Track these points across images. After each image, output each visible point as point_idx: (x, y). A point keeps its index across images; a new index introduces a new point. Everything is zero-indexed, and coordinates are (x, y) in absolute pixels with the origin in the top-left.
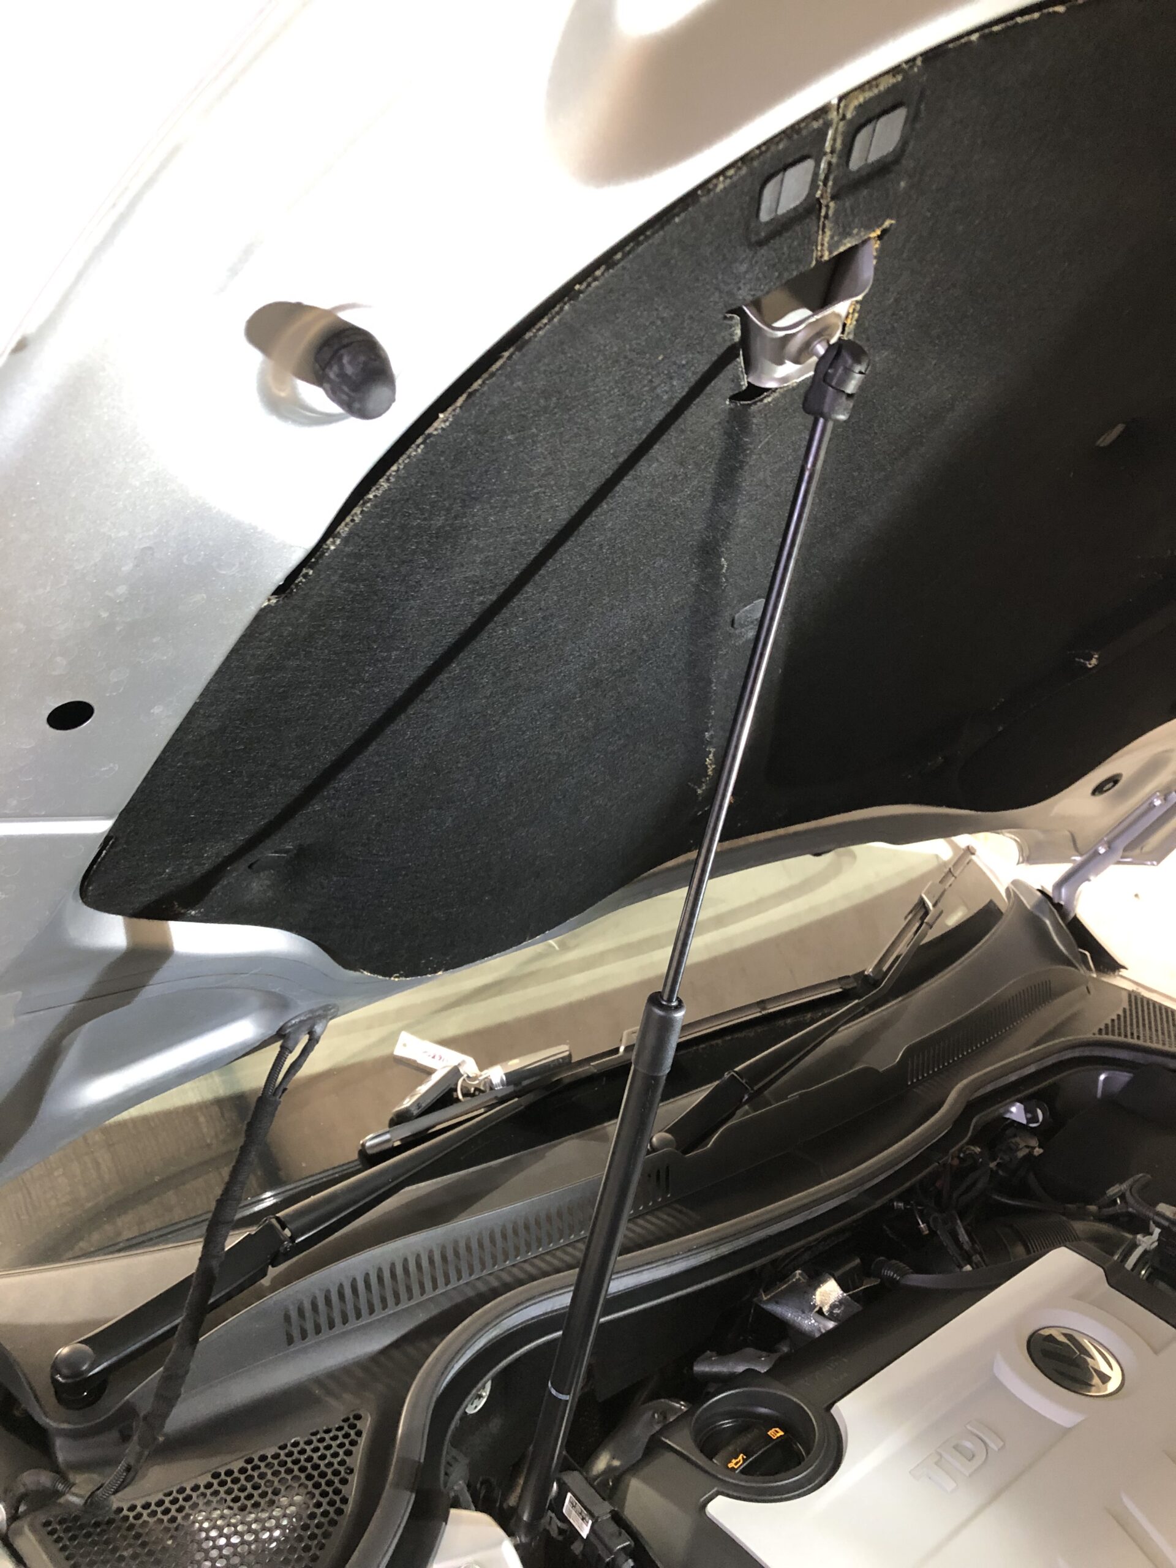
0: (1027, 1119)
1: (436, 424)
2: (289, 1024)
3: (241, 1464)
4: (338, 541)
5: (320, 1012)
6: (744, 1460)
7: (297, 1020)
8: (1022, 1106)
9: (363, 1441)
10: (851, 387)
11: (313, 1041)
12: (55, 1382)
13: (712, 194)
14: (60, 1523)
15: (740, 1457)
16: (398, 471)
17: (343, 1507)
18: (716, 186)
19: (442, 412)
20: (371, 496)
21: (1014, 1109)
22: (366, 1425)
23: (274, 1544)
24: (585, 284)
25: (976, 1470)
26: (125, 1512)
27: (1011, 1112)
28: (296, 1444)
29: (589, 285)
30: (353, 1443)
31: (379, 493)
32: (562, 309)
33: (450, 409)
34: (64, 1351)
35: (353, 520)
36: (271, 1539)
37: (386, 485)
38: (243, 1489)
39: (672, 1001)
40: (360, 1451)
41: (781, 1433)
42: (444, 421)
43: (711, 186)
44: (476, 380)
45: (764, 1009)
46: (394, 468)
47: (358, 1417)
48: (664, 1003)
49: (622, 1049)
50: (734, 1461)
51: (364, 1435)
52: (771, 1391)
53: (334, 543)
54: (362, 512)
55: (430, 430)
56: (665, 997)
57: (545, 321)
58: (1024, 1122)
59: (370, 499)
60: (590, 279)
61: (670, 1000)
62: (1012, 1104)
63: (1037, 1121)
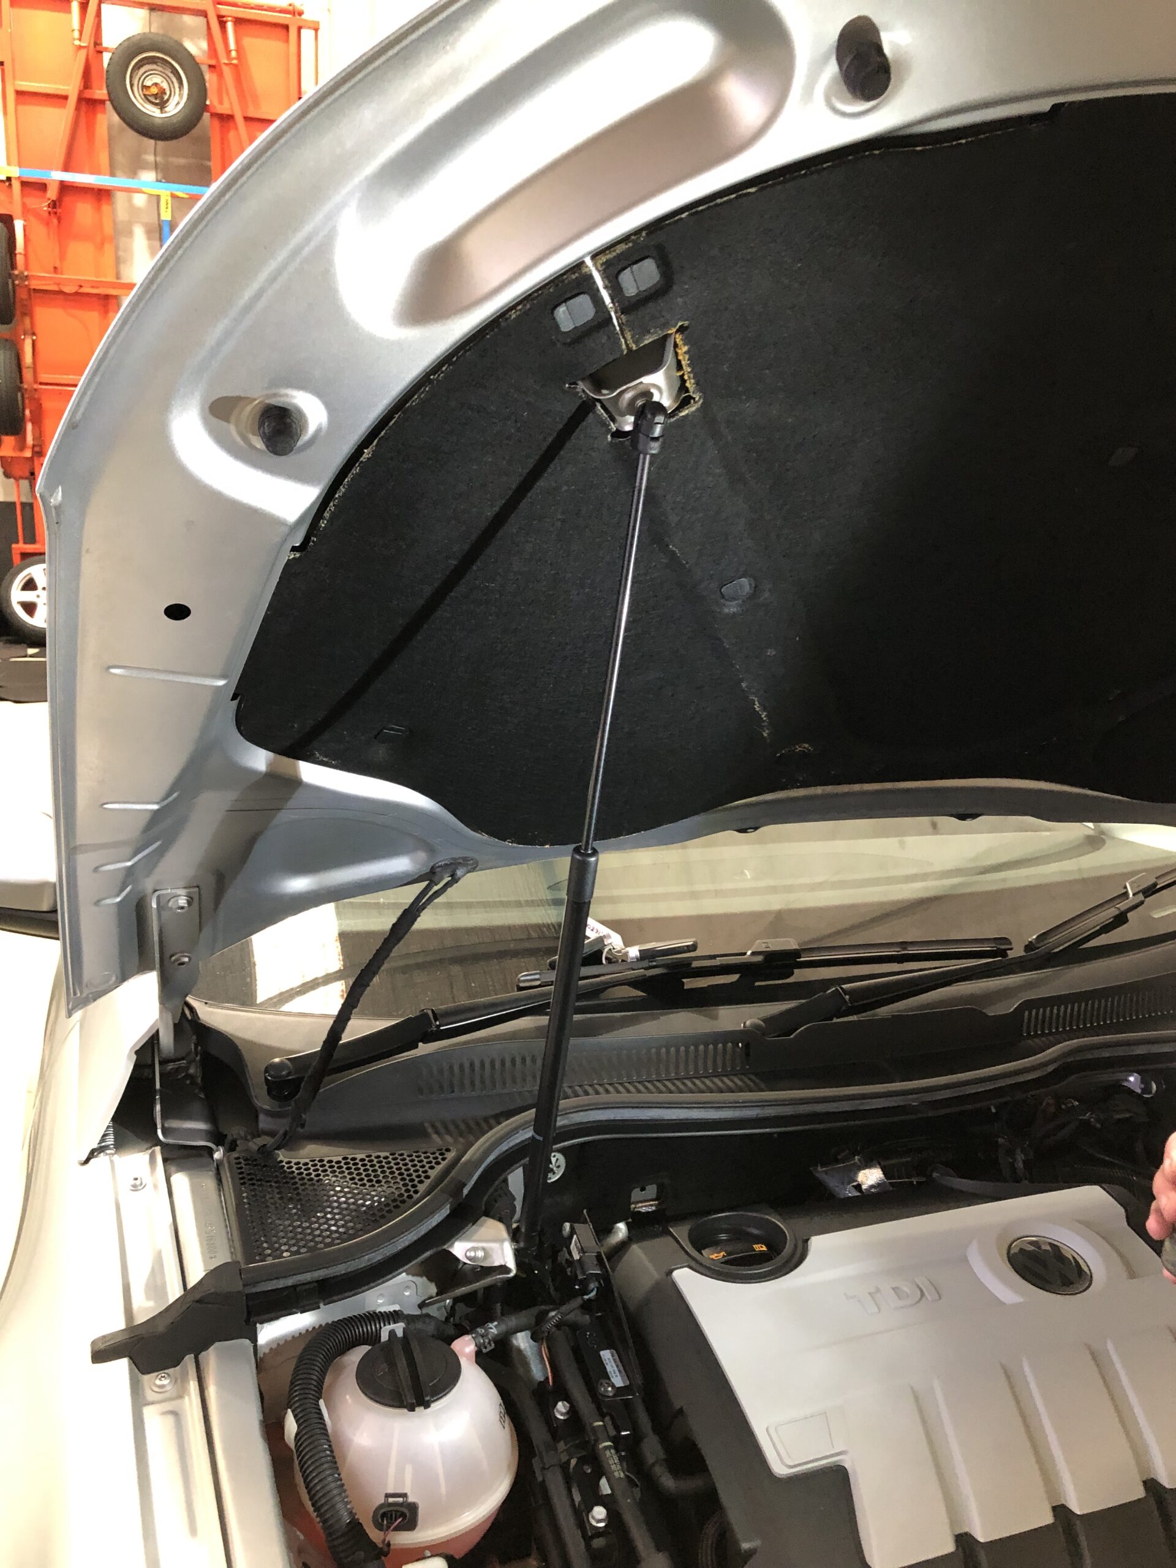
0: (1142, 1089)
1: (364, 456)
2: (437, 865)
3: (363, 1156)
4: (325, 522)
5: (461, 861)
6: (724, 1256)
7: (443, 863)
8: (1139, 1077)
9: (444, 1163)
10: (657, 431)
11: (454, 880)
12: (266, 1079)
13: (509, 320)
14: (245, 1160)
15: (722, 1254)
16: (348, 482)
17: (414, 1195)
18: (510, 316)
19: (367, 448)
20: (337, 496)
21: (1132, 1079)
22: (450, 1156)
23: (364, 1208)
24: (437, 375)
25: (902, 1307)
26: (284, 1164)
27: (1129, 1081)
28: (402, 1155)
29: (439, 375)
30: (438, 1163)
31: (341, 494)
32: (425, 389)
33: (371, 447)
34: (277, 1060)
35: (330, 510)
36: (363, 1205)
37: (343, 490)
38: (359, 1174)
39: (588, 850)
40: (439, 1168)
41: (764, 1248)
42: (368, 454)
43: (507, 316)
44: (382, 430)
45: (905, 949)
46: (346, 480)
47: (448, 1150)
48: (582, 851)
49: (749, 953)
50: (716, 1255)
51: (446, 1161)
52: (770, 1218)
53: (323, 523)
54: (334, 505)
55: (361, 459)
56: (583, 848)
57: (416, 397)
58: (1139, 1091)
59: (337, 498)
60: (439, 372)
61: (586, 849)
62: (1131, 1072)
63: (1150, 1092)
